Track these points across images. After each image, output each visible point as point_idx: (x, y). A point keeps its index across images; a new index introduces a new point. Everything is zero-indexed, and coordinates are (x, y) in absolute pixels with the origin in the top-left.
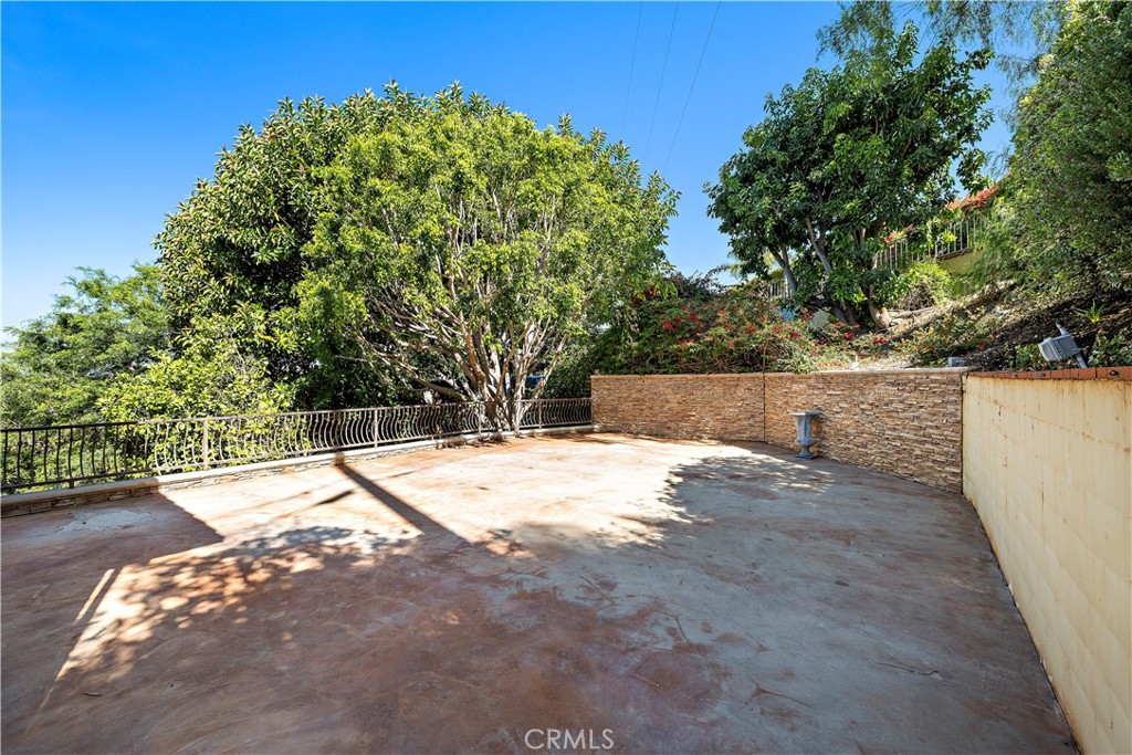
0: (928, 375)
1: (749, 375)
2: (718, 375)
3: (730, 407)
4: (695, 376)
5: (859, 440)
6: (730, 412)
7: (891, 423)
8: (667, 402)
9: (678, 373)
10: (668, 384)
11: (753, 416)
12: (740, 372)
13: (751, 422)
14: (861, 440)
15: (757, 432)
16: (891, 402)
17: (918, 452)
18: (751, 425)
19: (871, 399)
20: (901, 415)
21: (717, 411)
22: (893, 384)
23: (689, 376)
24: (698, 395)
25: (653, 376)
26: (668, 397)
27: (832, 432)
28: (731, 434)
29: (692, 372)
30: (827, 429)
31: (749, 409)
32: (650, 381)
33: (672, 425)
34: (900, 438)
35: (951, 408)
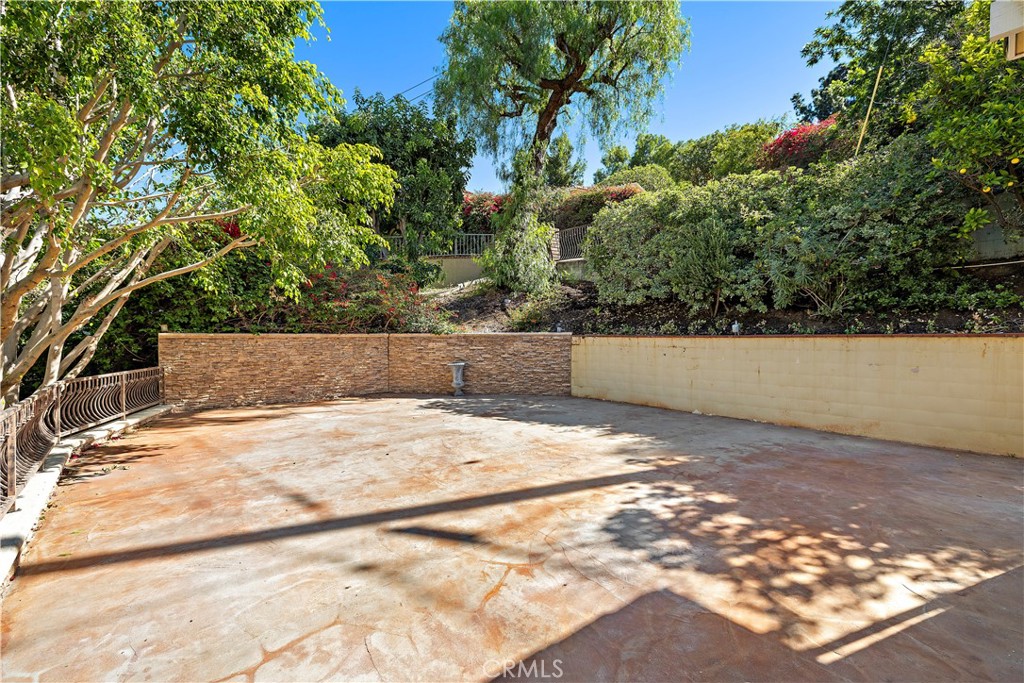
0: (552, 336)
1: (377, 335)
2: (350, 335)
3: (360, 365)
4: (325, 335)
5: (500, 377)
6: (359, 369)
7: (526, 364)
8: (290, 363)
9: (304, 332)
10: (291, 343)
11: (379, 371)
12: (368, 333)
13: (378, 376)
14: (502, 377)
15: (383, 385)
16: (527, 352)
17: (546, 379)
18: (378, 379)
19: (511, 351)
20: (534, 359)
21: (346, 369)
22: (528, 342)
23: (318, 336)
24: (327, 355)
25: (271, 335)
26: (292, 358)
27: (475, 375)
28: (360, 389)
29: (320, 331)
30: (469, 374)
31: (376, 365)
32: (265, 341)
33: (298, 389)
34: (533, 372)
35: (565, 353)
